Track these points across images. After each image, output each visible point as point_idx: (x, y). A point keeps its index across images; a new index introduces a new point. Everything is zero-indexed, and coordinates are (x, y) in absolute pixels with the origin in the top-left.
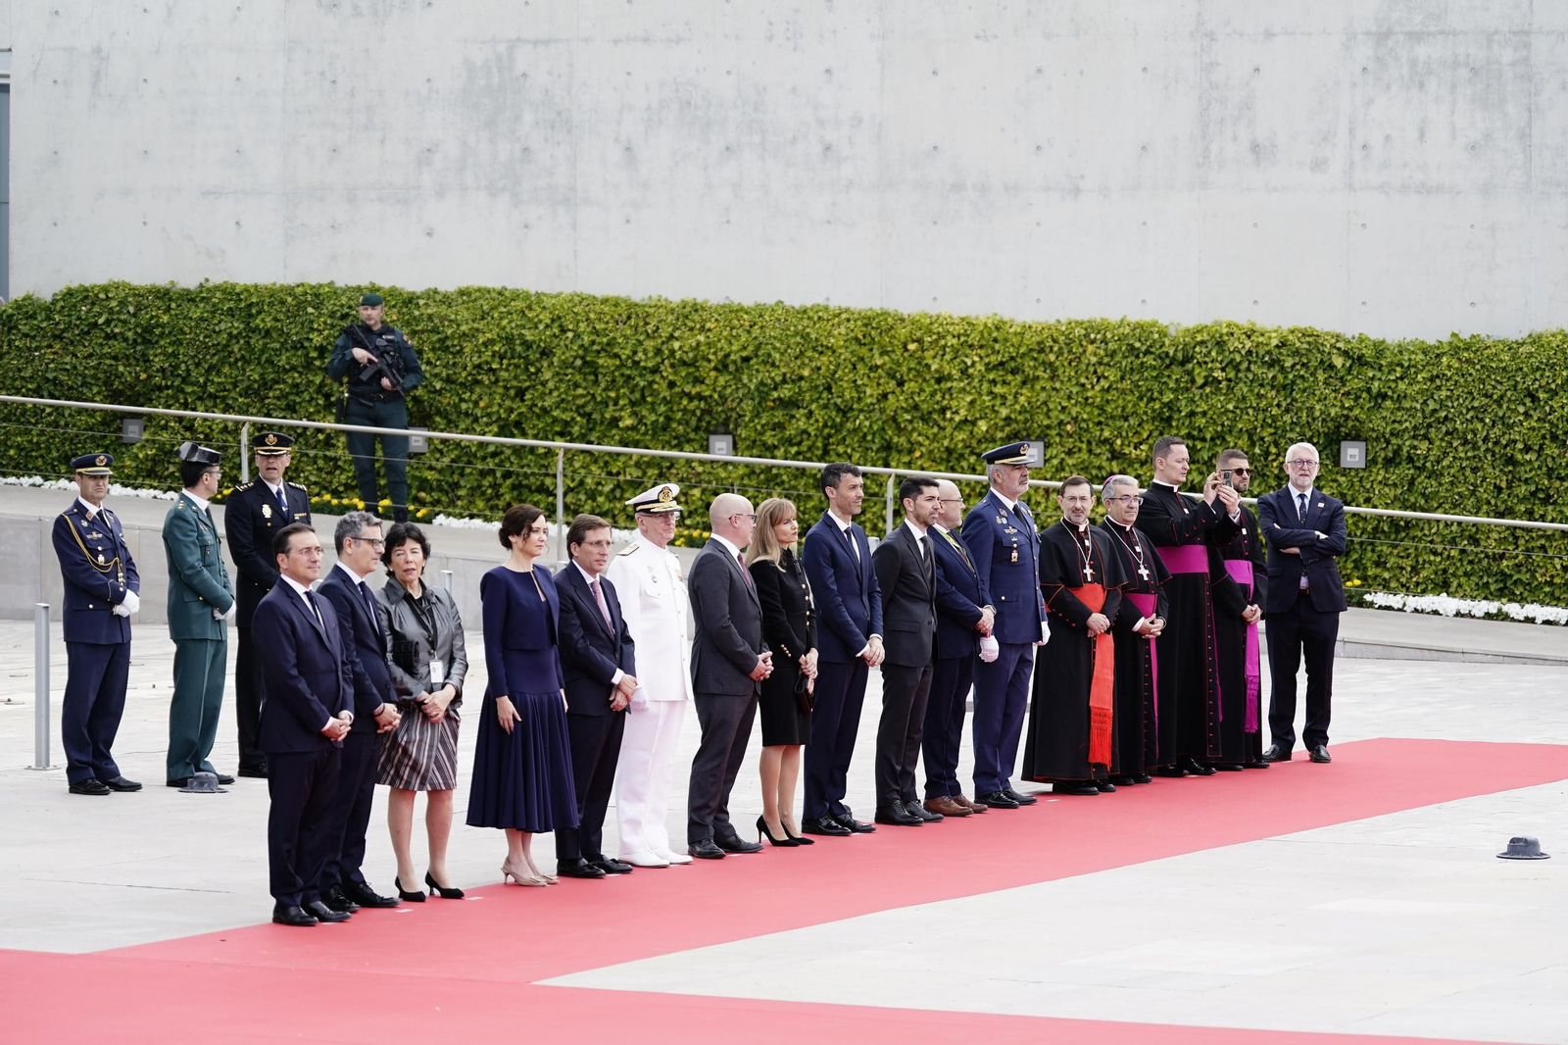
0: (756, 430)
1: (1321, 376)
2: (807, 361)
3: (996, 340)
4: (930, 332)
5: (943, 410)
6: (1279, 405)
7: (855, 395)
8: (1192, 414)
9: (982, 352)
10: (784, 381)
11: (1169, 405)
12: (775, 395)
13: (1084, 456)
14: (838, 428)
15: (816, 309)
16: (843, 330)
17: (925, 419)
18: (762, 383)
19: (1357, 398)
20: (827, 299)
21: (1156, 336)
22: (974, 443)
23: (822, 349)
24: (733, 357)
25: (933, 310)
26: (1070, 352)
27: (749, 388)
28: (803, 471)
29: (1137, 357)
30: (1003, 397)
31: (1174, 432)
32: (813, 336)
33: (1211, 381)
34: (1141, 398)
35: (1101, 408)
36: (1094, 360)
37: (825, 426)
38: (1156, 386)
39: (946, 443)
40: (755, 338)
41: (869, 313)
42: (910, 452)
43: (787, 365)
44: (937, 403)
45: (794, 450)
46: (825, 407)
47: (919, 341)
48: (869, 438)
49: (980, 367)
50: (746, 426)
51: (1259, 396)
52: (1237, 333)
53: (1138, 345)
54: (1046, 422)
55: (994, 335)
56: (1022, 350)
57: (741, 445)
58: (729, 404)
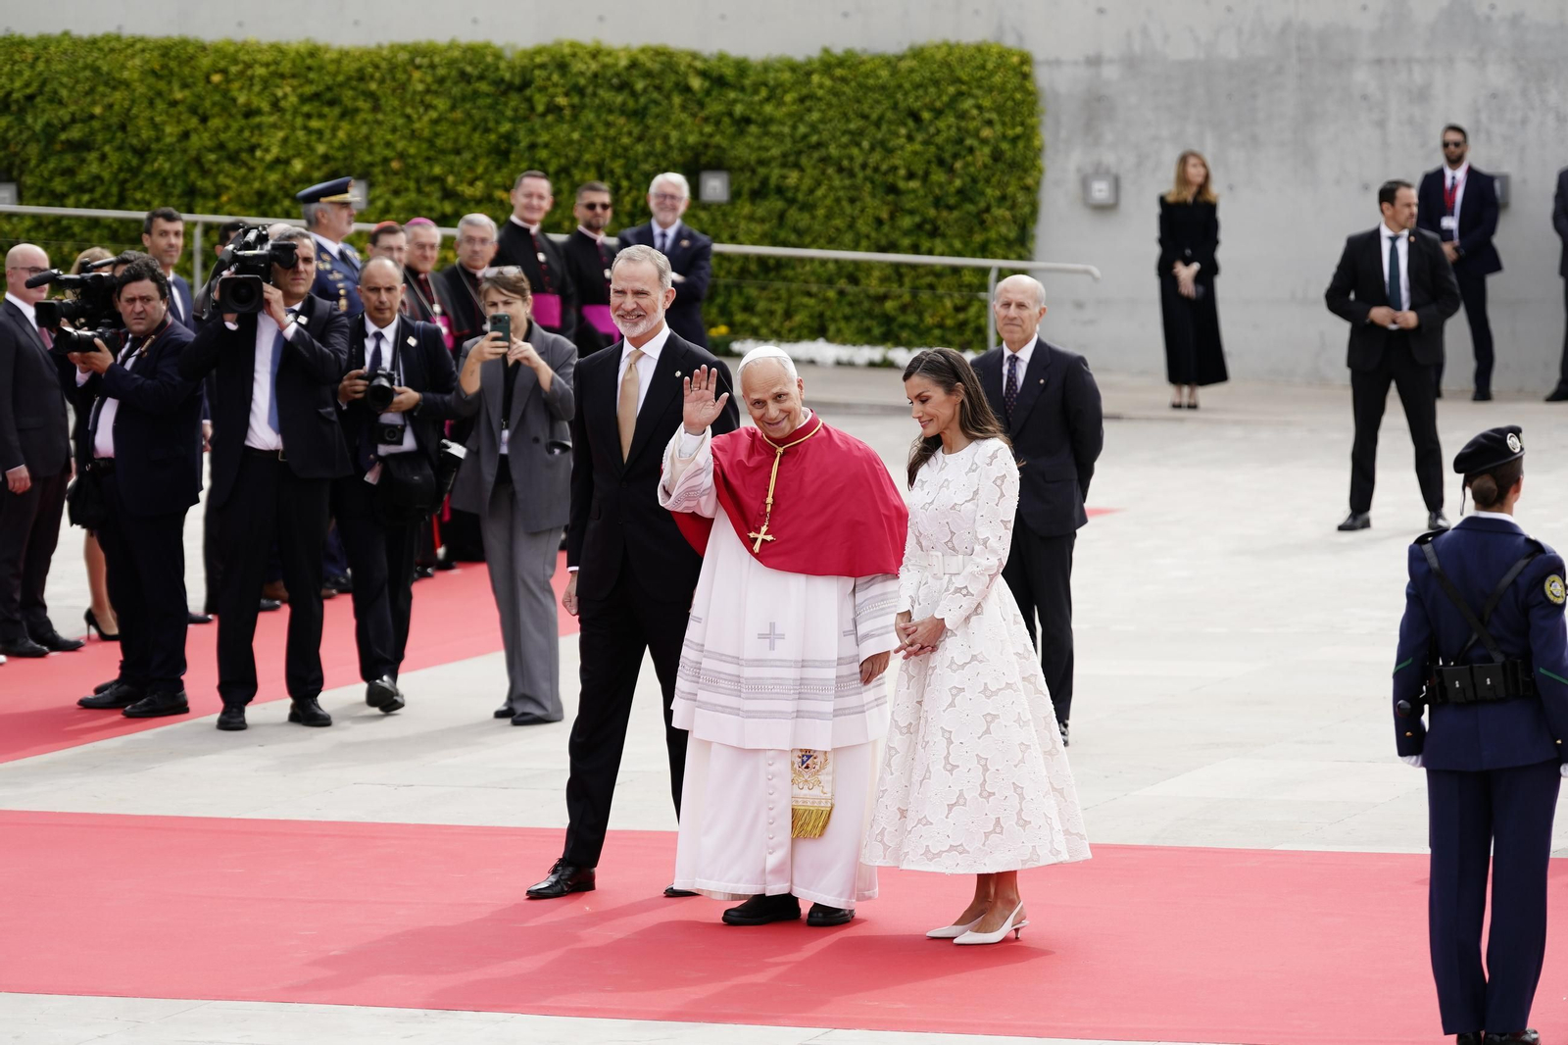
0: (42, 176)
1: (677, 100)
2: (97, 98)
3: (309, 69)
4: (235, 61)
5: (252, 149)
6: (630, 134)
7: (152, 133)
8: (533, 146)
9: (295, 82)
10: (73, 121)
11: (509, 138)
12: (63, 136)
13: (413, 196)
14: (135, 172)
15: (107, 38)
16: (137, 61)
17: (233, 158)
18: (48, 124)
19: (718, 123)
20: (119, 27)
21: (489, 59)
22: (288, 185)
23: (117, 84)
24: (15, 96)
25: (239, 36)
26: (394, 79)
27: (34, 131)
28: (95, 222)
29: (469, 82)
30: (320, 133)
31: (512, 166)
32: (105, 69)
33: (553, 109)
34: (474, 129)
35: (431, 143)
36: (420, 87)
37: (121, 169)
38: (491, 115)
39: (257, 185)
40: (40, 74)
41: (167, 42)
42: (217, 196)
43: (76, 102)
44: (245, 140)
45: (86, 198)
46: (120, 148)
47: (224, 72)
48: (170, 181)
49: (293, 99)
50: (32, 172)
51: (608, 125)
52: (581, 53)
53: (469, 69)
54: (368, 159)
55: (306, 64)
56: (341, 78)
57: (27, 194)
58: (13, 148)
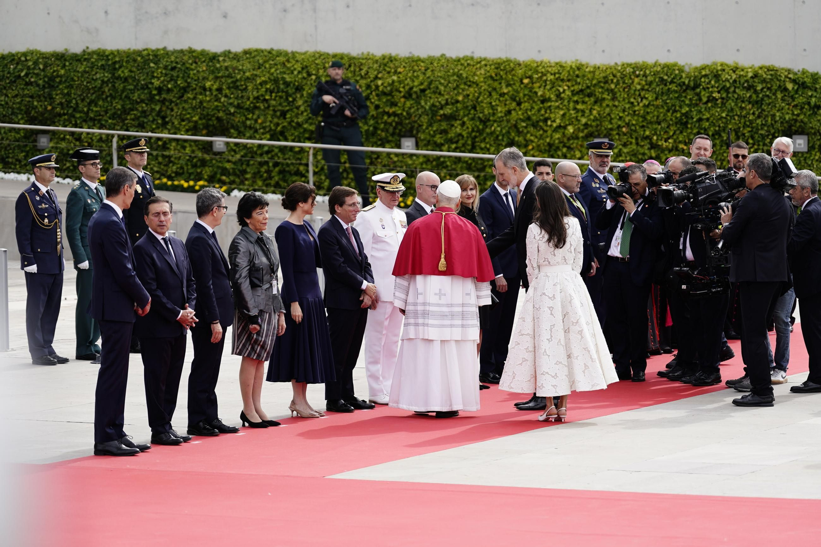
0: (430, 134)
1: (779, 95)
2: (461, 91)
3: (577, 76)
4: (537, 72)
5: (546, 120)
6: (754, 114)
7: (491, 111)
8: (700, 120)
9: (569, 84)
10: (447, 104)
11: (686, 115)
12: (441, 112)
13: (634, 147)
14: (481, 132)
15: (466, 58)
16: (483, 71)
17: (535, 125)
18: (433, 105)
19: (802, 109)
20: (473, 53)
21: (677, 72)
22: (565, 140)
23: (471, 84)
24: (415, 89)
25: (538, 58)
26: (624, 83)
27: (425, 109)
28: (459, 159)
29: (666, 85)
30: (583, 111)
31: (689, 131)
32: (464, 75)
33: (711, 99)
34: (668, 111)
35: (644, 117)
36: (639, 87)
37: (473, 131)
38: (677, 103)
39: (548, 140)
40: (429, 77)
41: (499, 61)
42: (526, 146)
43: (448, 94)
44: (542, 115)
45: (453, 146)
46: (473, 119)
47: (530, 77)
48: (500, 138)
49: (568, 93)
50: (424, 132)
51: (742, 108)
52: (727, 69)
53: (666, 77)
54: (610, 126)
55: (576, 73)
56: (594, 82)
57: (421, 144)
58: (413, 118)
